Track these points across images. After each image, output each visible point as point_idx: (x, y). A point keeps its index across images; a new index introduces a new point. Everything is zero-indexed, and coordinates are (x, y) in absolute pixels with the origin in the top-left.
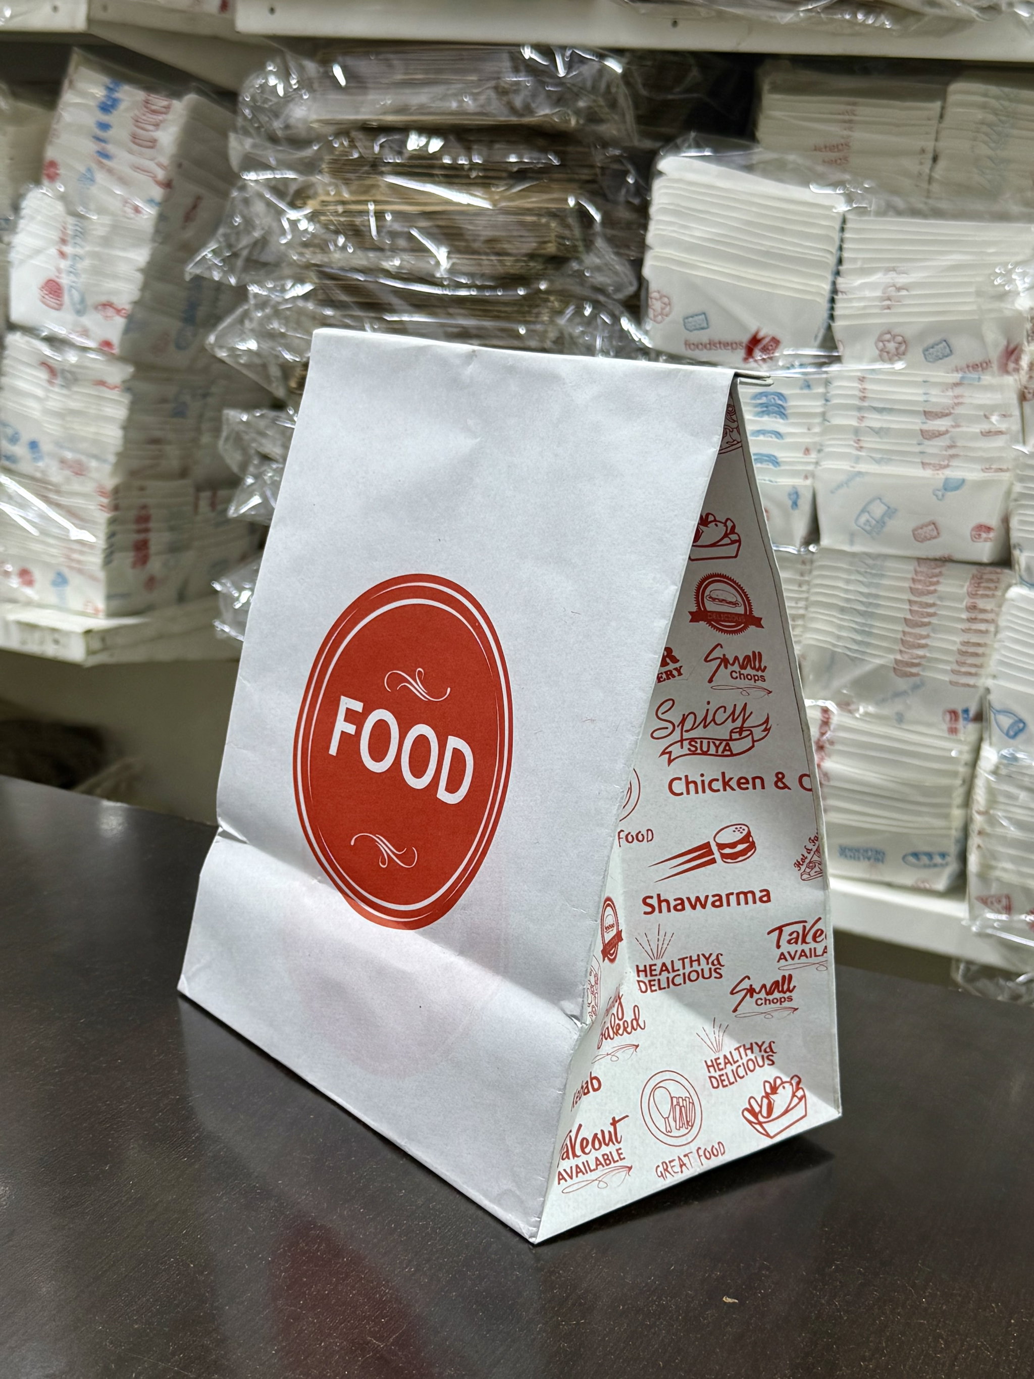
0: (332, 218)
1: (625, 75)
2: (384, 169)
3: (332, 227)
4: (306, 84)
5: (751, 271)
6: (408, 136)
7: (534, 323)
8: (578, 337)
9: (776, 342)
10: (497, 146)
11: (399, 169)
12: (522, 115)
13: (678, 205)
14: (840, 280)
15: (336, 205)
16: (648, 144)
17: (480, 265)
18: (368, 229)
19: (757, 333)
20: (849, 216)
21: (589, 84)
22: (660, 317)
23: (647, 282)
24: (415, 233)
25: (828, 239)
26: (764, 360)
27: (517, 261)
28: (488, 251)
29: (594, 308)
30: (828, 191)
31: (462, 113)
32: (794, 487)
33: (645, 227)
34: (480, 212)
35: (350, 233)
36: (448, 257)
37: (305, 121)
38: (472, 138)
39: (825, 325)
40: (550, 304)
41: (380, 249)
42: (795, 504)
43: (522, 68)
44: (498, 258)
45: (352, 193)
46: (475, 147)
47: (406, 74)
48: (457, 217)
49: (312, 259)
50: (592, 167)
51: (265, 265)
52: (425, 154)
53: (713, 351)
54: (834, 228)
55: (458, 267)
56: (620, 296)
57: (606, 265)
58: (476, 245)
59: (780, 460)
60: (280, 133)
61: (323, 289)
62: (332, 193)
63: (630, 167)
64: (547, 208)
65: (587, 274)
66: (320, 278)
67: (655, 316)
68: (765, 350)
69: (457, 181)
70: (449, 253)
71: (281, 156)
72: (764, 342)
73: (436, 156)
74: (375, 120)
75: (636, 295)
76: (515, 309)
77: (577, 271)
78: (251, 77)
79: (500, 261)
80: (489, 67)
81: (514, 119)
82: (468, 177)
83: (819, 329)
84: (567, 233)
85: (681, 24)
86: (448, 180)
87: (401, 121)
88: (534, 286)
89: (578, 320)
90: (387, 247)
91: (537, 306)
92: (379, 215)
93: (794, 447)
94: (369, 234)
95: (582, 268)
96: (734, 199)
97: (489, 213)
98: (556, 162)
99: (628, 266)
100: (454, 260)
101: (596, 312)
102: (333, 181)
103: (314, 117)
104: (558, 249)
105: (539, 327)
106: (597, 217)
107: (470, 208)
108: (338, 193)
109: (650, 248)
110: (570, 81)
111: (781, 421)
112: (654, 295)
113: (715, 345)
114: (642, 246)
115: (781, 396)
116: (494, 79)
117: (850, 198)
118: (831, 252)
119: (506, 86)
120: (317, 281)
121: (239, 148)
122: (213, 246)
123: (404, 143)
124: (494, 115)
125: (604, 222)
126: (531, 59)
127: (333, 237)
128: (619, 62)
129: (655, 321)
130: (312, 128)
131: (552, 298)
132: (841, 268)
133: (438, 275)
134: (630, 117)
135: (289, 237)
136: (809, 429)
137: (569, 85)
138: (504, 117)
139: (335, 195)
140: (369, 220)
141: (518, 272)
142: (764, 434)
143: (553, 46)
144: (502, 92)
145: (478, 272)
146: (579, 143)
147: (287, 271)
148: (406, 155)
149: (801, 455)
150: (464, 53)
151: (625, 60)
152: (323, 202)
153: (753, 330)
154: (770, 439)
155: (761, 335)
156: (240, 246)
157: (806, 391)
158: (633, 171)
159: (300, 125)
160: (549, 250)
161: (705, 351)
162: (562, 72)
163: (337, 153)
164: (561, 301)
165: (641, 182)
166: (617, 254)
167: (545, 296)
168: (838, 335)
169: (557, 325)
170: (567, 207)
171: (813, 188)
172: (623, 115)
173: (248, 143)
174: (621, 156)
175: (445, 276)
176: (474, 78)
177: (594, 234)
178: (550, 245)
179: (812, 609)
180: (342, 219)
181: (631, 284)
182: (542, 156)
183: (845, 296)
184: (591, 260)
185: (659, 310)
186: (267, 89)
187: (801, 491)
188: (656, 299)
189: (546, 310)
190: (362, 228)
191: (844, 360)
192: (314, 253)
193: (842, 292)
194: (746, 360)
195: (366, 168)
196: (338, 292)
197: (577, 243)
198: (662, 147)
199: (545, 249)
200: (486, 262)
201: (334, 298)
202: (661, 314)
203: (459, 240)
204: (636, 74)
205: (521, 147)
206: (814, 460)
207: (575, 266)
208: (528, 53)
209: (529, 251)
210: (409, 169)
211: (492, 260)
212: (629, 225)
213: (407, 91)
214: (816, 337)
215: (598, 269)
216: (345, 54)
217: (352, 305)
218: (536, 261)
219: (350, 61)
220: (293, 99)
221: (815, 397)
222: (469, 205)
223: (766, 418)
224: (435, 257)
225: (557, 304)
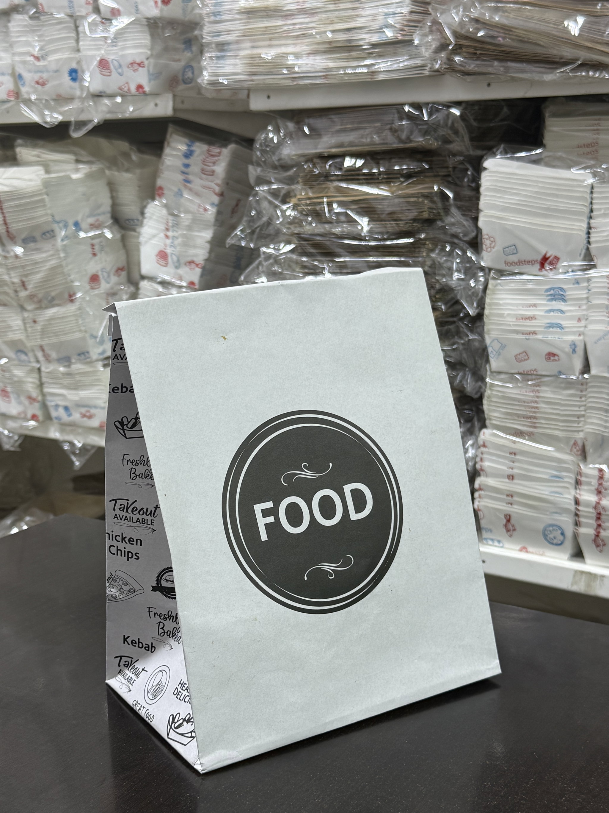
0: (303, 207)
1: (461, 116)
2: (332, 178)
3: (304, 213)
4: (289, 135)
5: (538, 219)
6: (344, 160)
7: (418, 257)
8: (443, 263)
9: (557, 259)
10: (393, 160)
11: (340, 178)
12: (406, 143)
13: (496, 186)
14: (592, 221)
15: (306, 200)
16: (479, 153)
17: (386, 227)
18: (324, 212)
19: (546, 254)
20: (595, 185)
21: (442, 122)
22: (489, 249)
23: (481, 230)
24: (349, 212)
25: (584, 199)
26: (551, 269)
27: (407, 223)
28: (390, 219)
29: (451, 246)
30: (582, 172)
31: (373, 144)
32: (573, 341)
33: (478, 199)
34: (385, 198)
35: (314, 215)
36: (368, 224)
37: (289, 155)
38: (379, 157)
39: (585, 247)
40: (426, 246)
41: (330, 222)
42: (574, 351)
43: (405, 117)
44: (395, 222)
45: (313, 193)
46: (381, 162)
47: (341, 125)
48: (371, 202)
49: (294, 231)
50: (447, 167)
51: (269, 235)
52: (354, 168)
53: (521, 266)
54: (587, 192)
55: (374, 229)
56: (466, 239)
57: (457, 221)
58: (383, 216)
59: (564, 326)
60: (276, 163)
61: (301, 247)
62: (303, 194)
63: (468, 166)
64: (421, 193)
65: (447, 228)
66: (299, 241)
67: (487, 249)
68: (551, 263)
69: (372, 181)
70: (369, 222)
71: (276, 176)
72: (550, 259)
73: (360, 169)
74: (326, 152)
75: (476, 237)
76: (407, 250)
77: (441, 226)
78: (259, 135)
79: (397, 224)
80: (387, 118)
81: (401, 146)
82: (378, 179)
83: (582, 250)
84: (434, 206)
85: (493, 85)
86: (367, 181)
87: (341, 151)
88: (417, 236)
89: (443, 254)
90: (334, 221)
91: (419, 247)
92: (330, 204)
93: (571, 318)
94: (324, 214)
95: (444, 225)
96: (527, 180)
97: (390, 198)
98: (427, 167)
99: (471, 222)
100: (372, 226)
101: (453, 248)
102: (304, 187)
103: (294, 153)
104: (429, 215)
105: (420, 259)
106: (451, 195)
107: (380, 196)
108: (307, 194)
109: (481, 211)
110: (432, 122)
111: (563, 303)
112: (485, 237)
113: (522, 262)
114: (478, 210)
115: (562, 289)
116: (389, 124)
117: (595, 175)
118: (586, 206)
119: (396, 128)
120: (297, 242)
121: (254, 173)
122: (241, 228)
123: (343, 163)
124: (391, 144)
125: (455, 198)
126: (409, 111)
127: (306, 218)
128: (458, 109)
129: (486, 251)
130: (293, 159)
131: (427, 242)
132: (592, 214)
133: (363, 235)
134: (467, 138)
135: (281, 220)
136: (579, 307)
137: (430, 124)
138: (396, 145)
139: (305, 195)
140: (324, 207)
141: (407, 230)
142: (553, 312)
143: (421, 103)
144: (394, 131)
145: (385, 231)
146: (439, 155)
147: (282, 237)
148: (344, 170)
149: (575, 322)
150: (373, 111)
151: (461, 108)
152: (299, 199)
153: (544, 253)
154: (557, 314)
155: (548, 255)
156: (256, 226)
157: (576, 286)
158: (471, 169)
159: (286, 158)
160: (424, 216)
161: (516, 266)
162: (426, 118)
163: (306, 171)
164: (433, 244)
165: (476, 174)
166: (463, 215)
167: (424, 242)
168: (593, 252)
169: (431, 257)
170: (433, 191)
171: (573, 170)
172: (463, 137)
173: (259, 169)
174: (463, 160)
175: (367, 235)
176: (378, 124)
177: (450, 205)
178: (425, 213)
179: (588, 411)
180: (309, 208)
181: (473, 232)
182: (419, 164)
183: (596, 230)
184: (450, 220)
185: (488, 245)
186: (268, 140)
187: (577, 343)
188: (487, 239)
189: (425, 250)
190: (320, 212)
191: (598, 267)
192: (296, 227)
193: (594, 228)
194: (540, 270)
195: (322, 179)
196: (309, 247)
197: (440, 211)
198: (486, 154)
199: (422, 215)
200: (389, 225)
201: (306, 251)
202: (490, 247)
203: (374, 214)
204: (469, 114)
205: (407, 160)
206: (583, 325)
207: (439, 223)
208: (407, 108)
209: (412, 218)
210: (346, 177)
211: (392, 224)
212: (470, 199)
213: (343, 134)
214: (580, 254)
215: (453, 224)
216: (309, 117)
217: (316, 254)
218: (418, 223)
219: (312, 121)
220: (282, 144)
221: (583, 288)
222: (378, 194)
223: (554, 302)
224: (360, 224)
225: (430, 246)
